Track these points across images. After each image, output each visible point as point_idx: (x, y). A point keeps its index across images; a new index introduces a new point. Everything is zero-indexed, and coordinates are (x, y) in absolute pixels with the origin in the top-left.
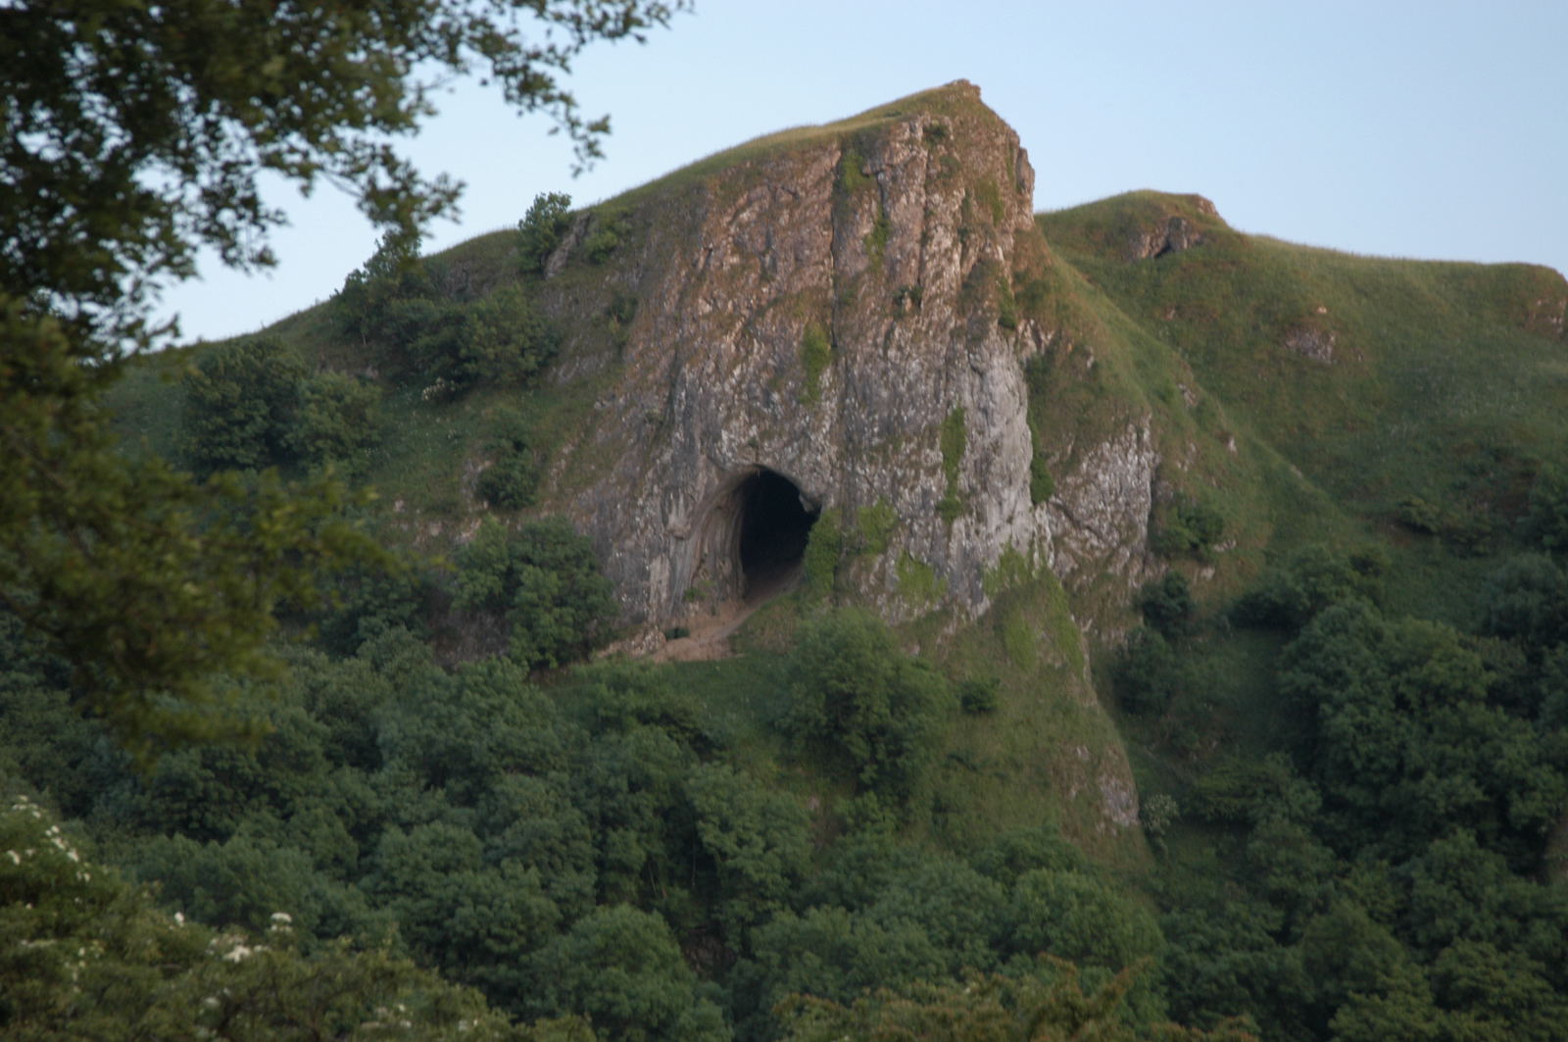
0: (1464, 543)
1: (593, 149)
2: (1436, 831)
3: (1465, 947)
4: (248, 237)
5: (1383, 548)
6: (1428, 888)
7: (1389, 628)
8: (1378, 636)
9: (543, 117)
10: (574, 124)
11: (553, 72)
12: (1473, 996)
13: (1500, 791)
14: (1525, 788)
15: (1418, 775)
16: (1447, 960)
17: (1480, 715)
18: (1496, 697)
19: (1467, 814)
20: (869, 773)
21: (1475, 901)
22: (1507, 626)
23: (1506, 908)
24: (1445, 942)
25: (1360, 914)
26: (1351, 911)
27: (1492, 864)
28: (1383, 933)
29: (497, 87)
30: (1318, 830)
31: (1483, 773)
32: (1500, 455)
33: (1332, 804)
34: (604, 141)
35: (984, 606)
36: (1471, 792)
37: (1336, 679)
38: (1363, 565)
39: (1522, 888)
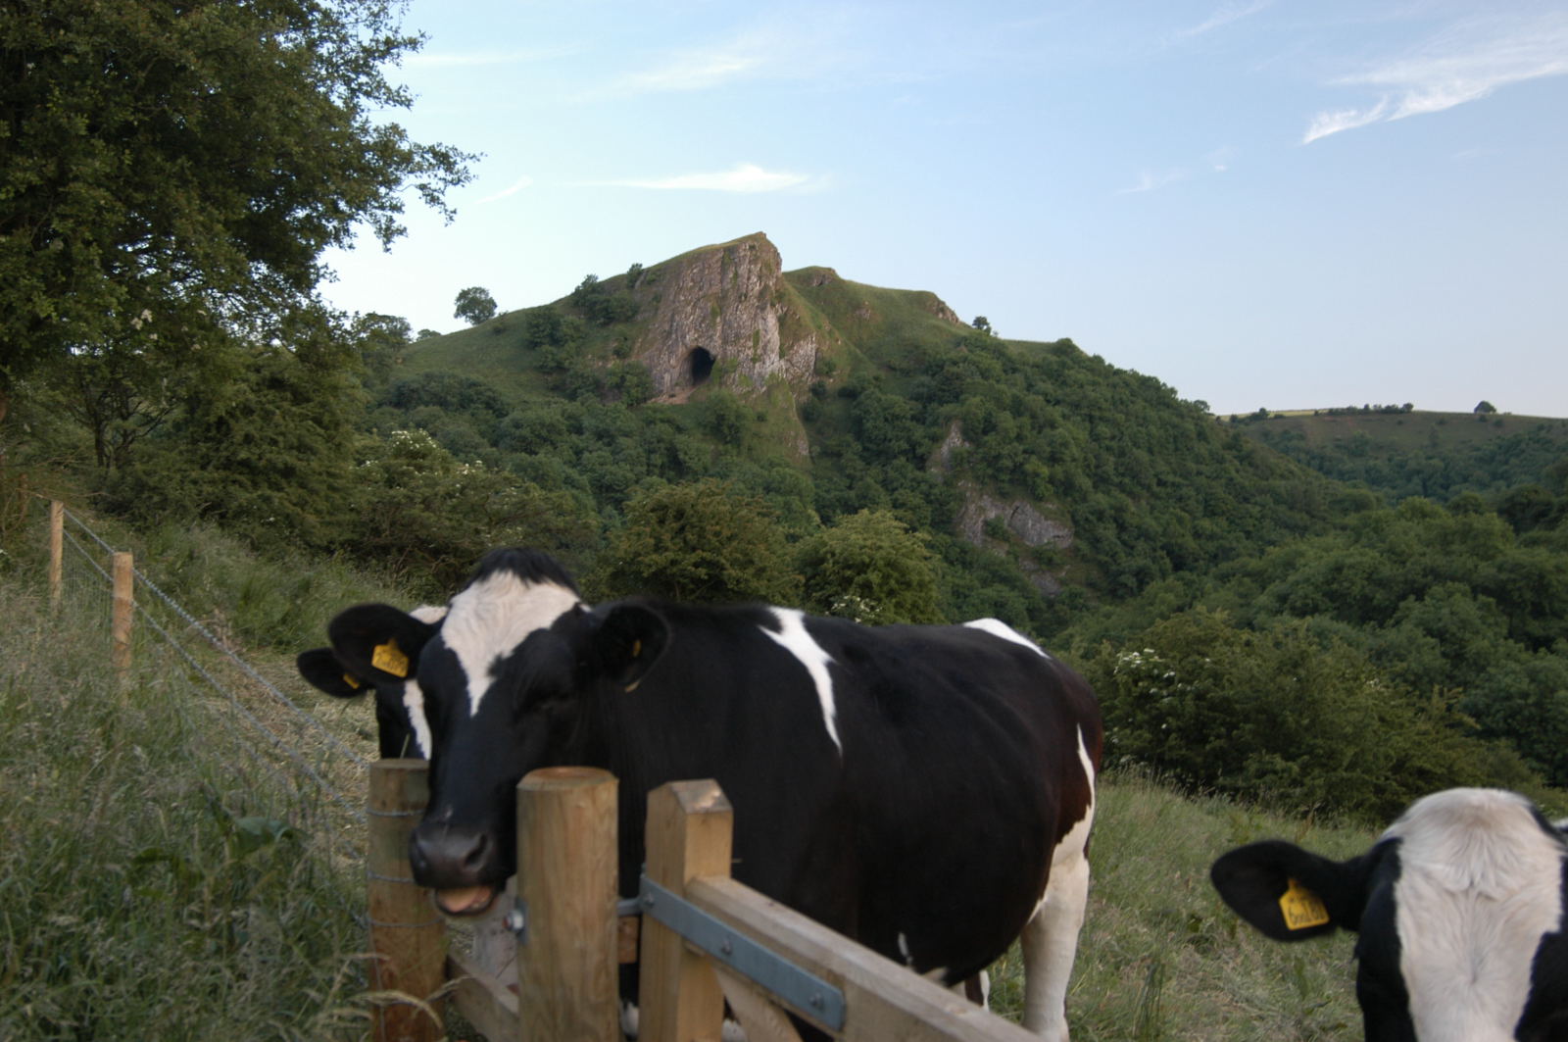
0: (906, 373)
1: (451, 218)
2: (895, 457)
3: (901, 491)
4: (346, 241)
5: (882, 374)
6: (892, 474)
7: (883, 398)
8: (880, 400)
9: (437, 208)
10: (446, 211)
11: (441, 196)
12: (903, 505)
13: (913, 446)
14: (921, 445)
15: (890, 440)
16: (896, 494)
17: (908, 423)
18: (913, 418)
19: (904, 452)
20: (729, 438)
21: (905, 478)
22: (917, 398)
23: (913, 480)
24: (896, 489)
25: (872, 481)
26: (869, 480)
27: (910, 467)
28: (878, 486)
29: (424, 199)
30: (862, 458)
31: (909, 440)
32: (917, 347)
33: (865, 449)
34: (455, 216)
35: (764, 389)
36: (905, 446)
37: (867, 412)
38: (877, 379)
39: (919, 474)
